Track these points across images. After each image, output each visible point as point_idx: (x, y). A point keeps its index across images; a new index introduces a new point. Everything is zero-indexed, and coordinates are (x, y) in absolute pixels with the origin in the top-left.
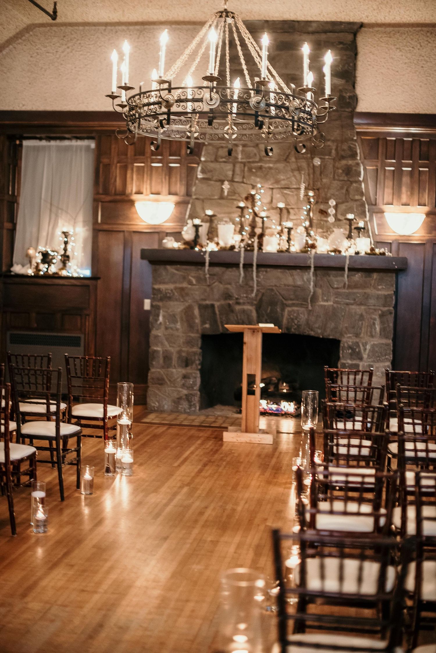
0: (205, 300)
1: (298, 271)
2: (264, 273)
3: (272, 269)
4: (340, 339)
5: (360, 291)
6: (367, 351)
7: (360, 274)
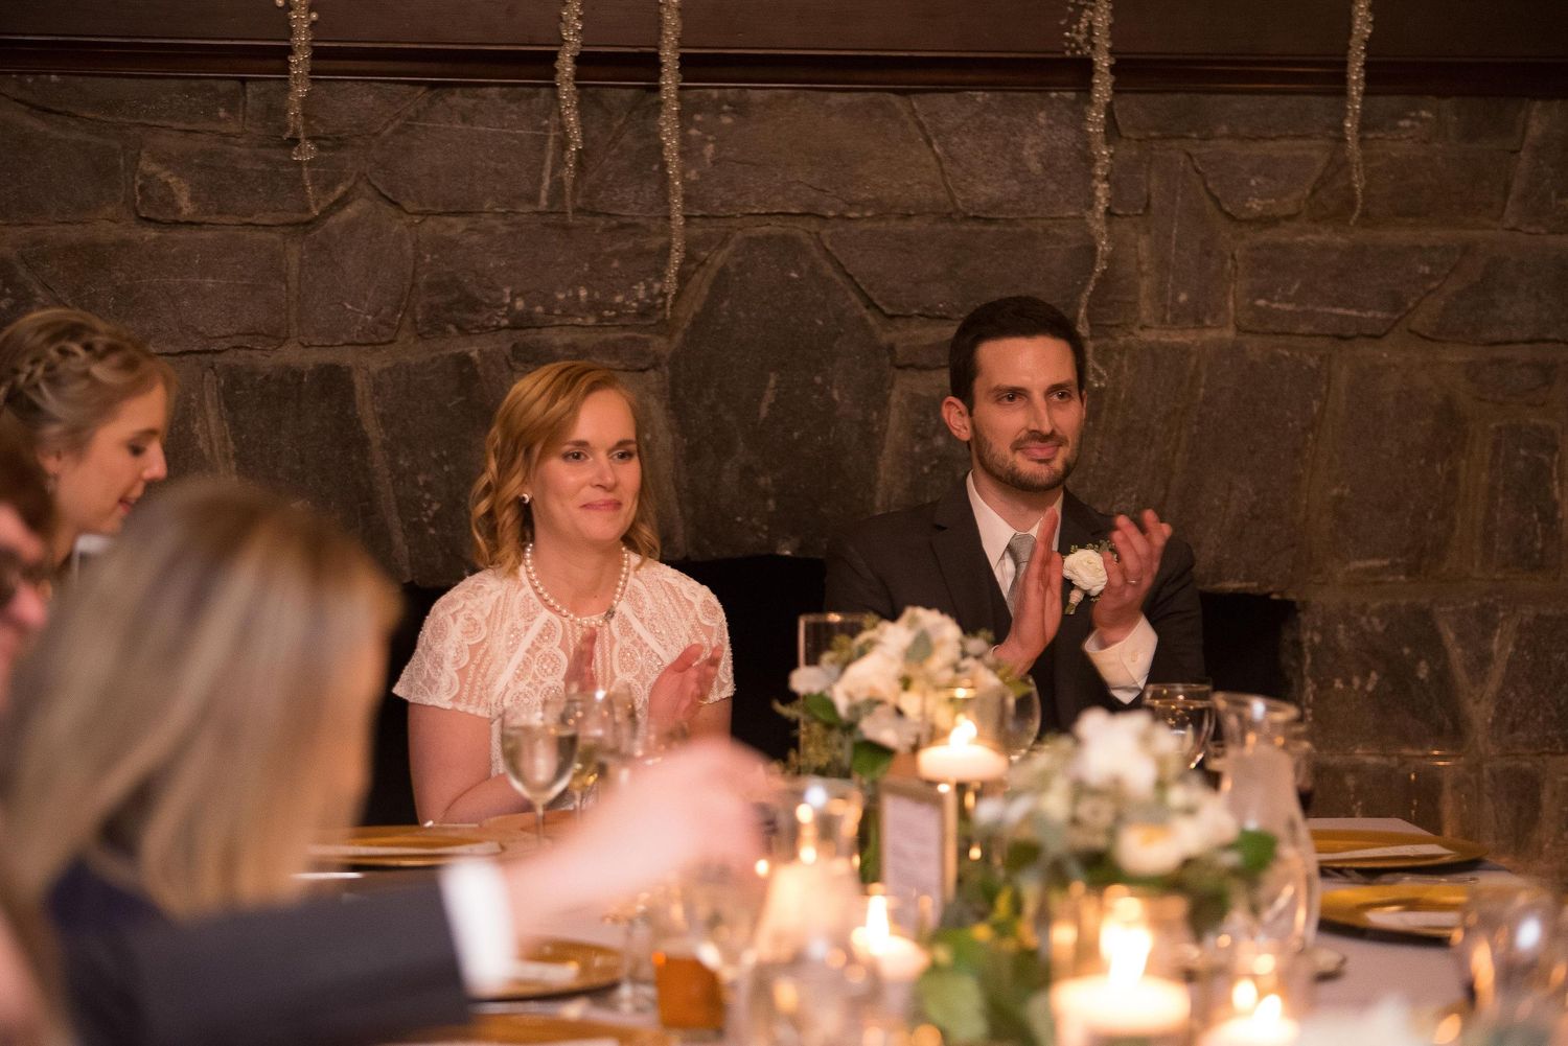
0: (278, 337)
1: (980, 97)
2: (727, 120)
3: (783, 90)
4: (1291, 596)
5: (1436, 235)
6: (1497, 671)
7: (1424, 114)
